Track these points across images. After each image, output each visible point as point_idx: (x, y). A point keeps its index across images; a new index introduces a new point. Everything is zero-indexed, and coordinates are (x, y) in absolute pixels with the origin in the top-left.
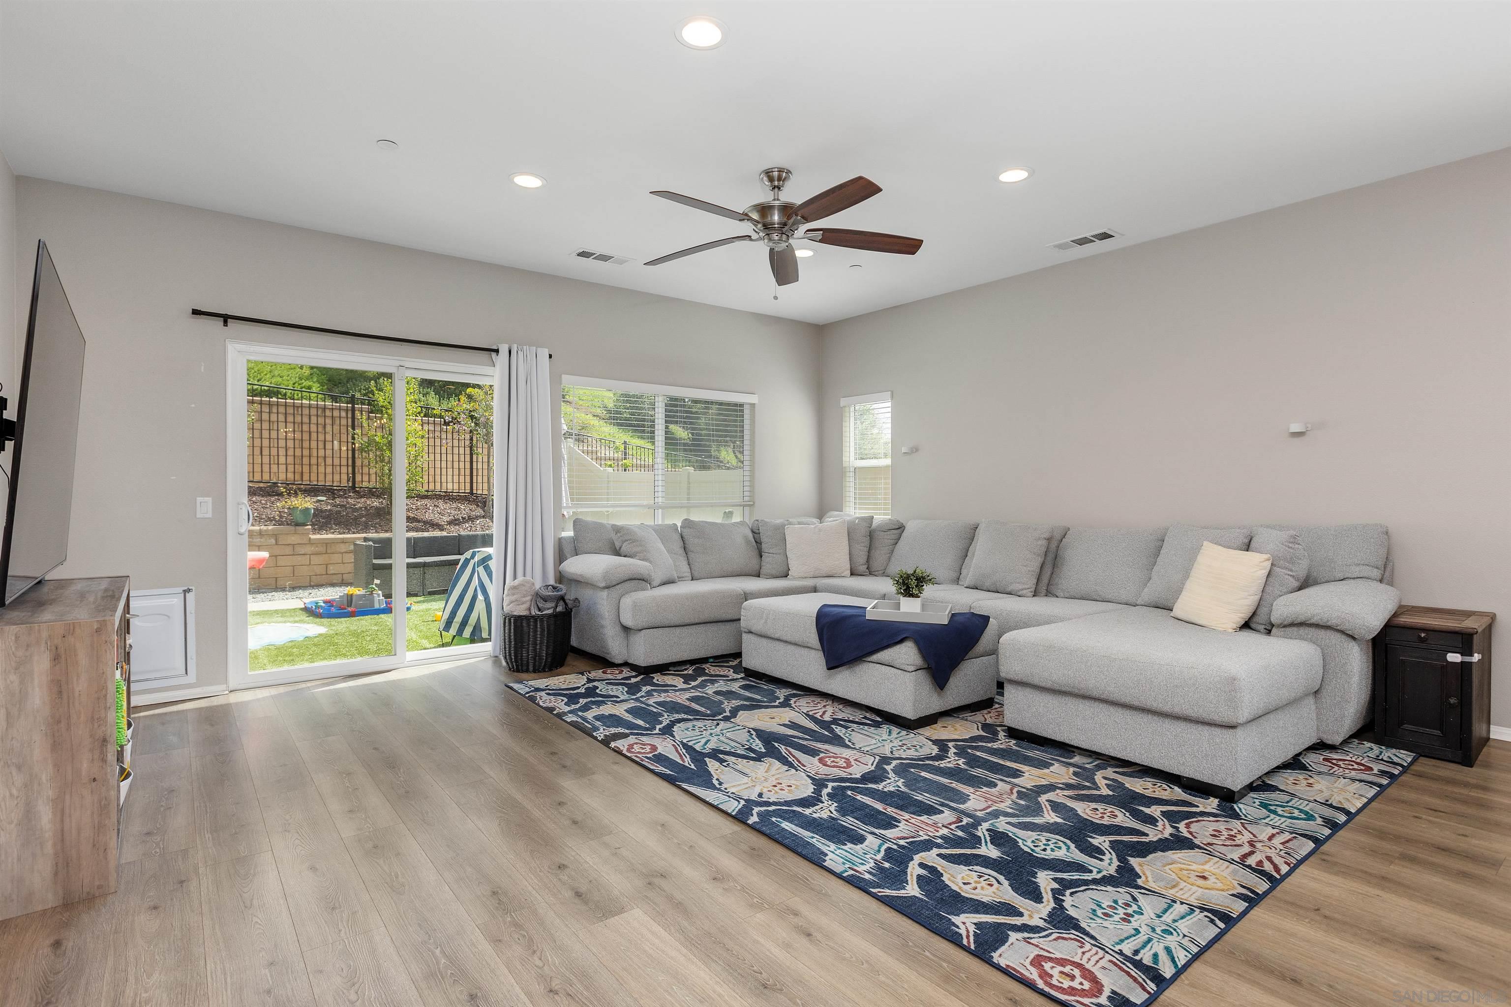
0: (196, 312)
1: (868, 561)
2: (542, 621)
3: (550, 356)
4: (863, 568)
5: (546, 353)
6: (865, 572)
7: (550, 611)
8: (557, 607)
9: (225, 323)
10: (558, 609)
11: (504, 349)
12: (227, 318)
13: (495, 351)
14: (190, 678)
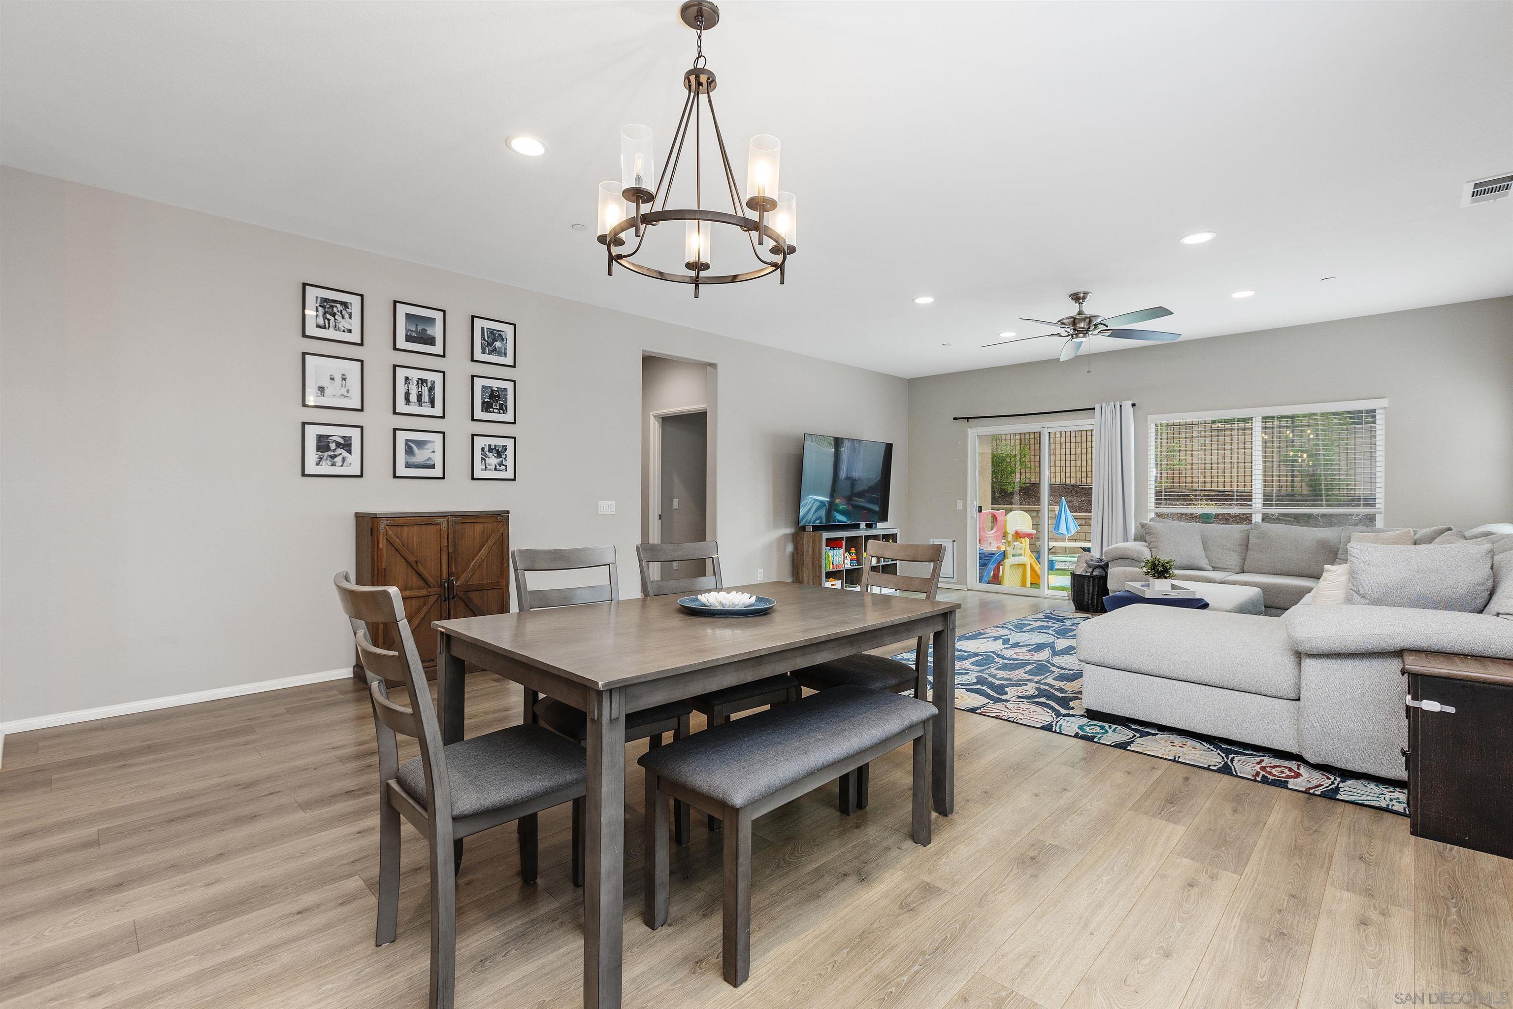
0: (955, 419)
3: (1133, 405)
5: (1130, 403)
7: (1090, 574)
9: (968, 421)
10: (1094, 573)
11: (1097, 407)
12: (968, 419)
13: (1094, 409)
14: (955, 580)
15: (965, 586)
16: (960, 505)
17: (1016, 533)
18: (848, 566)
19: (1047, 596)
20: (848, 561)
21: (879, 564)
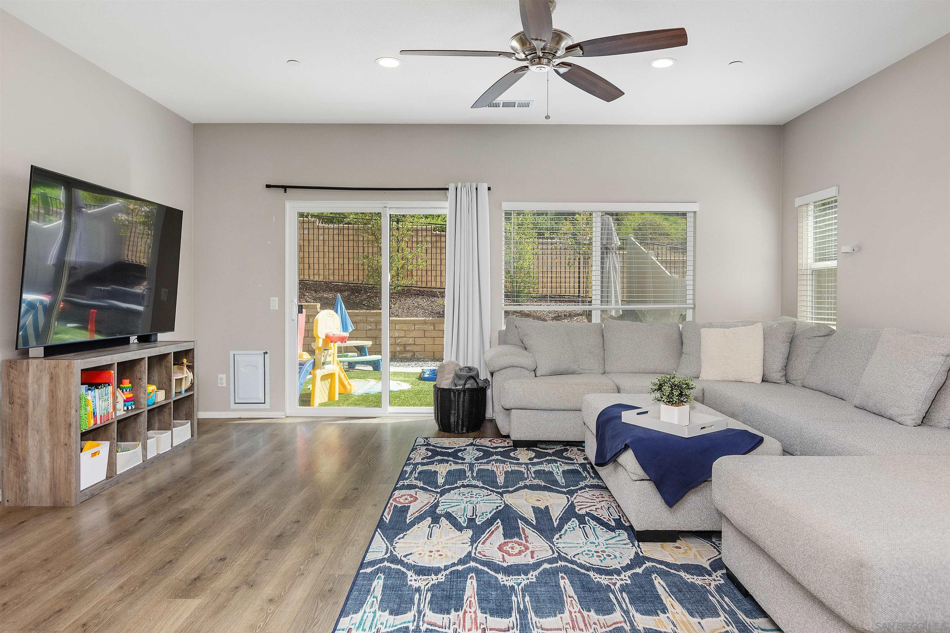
0: (268, 186)
1: (786, 367)
2: (454, 393)
3: (489, 189)
4: (776, 375)
5: (486, 186)
6: (779, 380)
7: (461, 387)
8: (465, 385)
9: (285, 192)
10: (467, 386)
11: (452, 187)
12: (285, 188)
13: (447, 189)
14: (267, 406)
15: (283, 413)
16: (274, 303)
17: (327, 336)
18: (121, 413)
19: (390, 415)
20: (120, 405)
21: (169, 401)
